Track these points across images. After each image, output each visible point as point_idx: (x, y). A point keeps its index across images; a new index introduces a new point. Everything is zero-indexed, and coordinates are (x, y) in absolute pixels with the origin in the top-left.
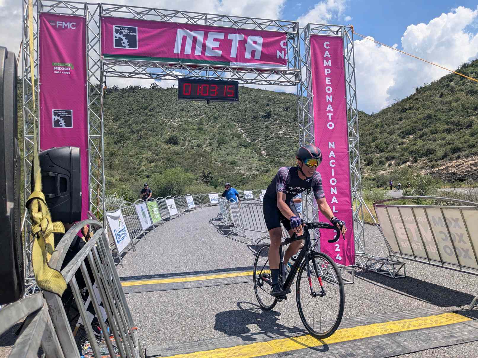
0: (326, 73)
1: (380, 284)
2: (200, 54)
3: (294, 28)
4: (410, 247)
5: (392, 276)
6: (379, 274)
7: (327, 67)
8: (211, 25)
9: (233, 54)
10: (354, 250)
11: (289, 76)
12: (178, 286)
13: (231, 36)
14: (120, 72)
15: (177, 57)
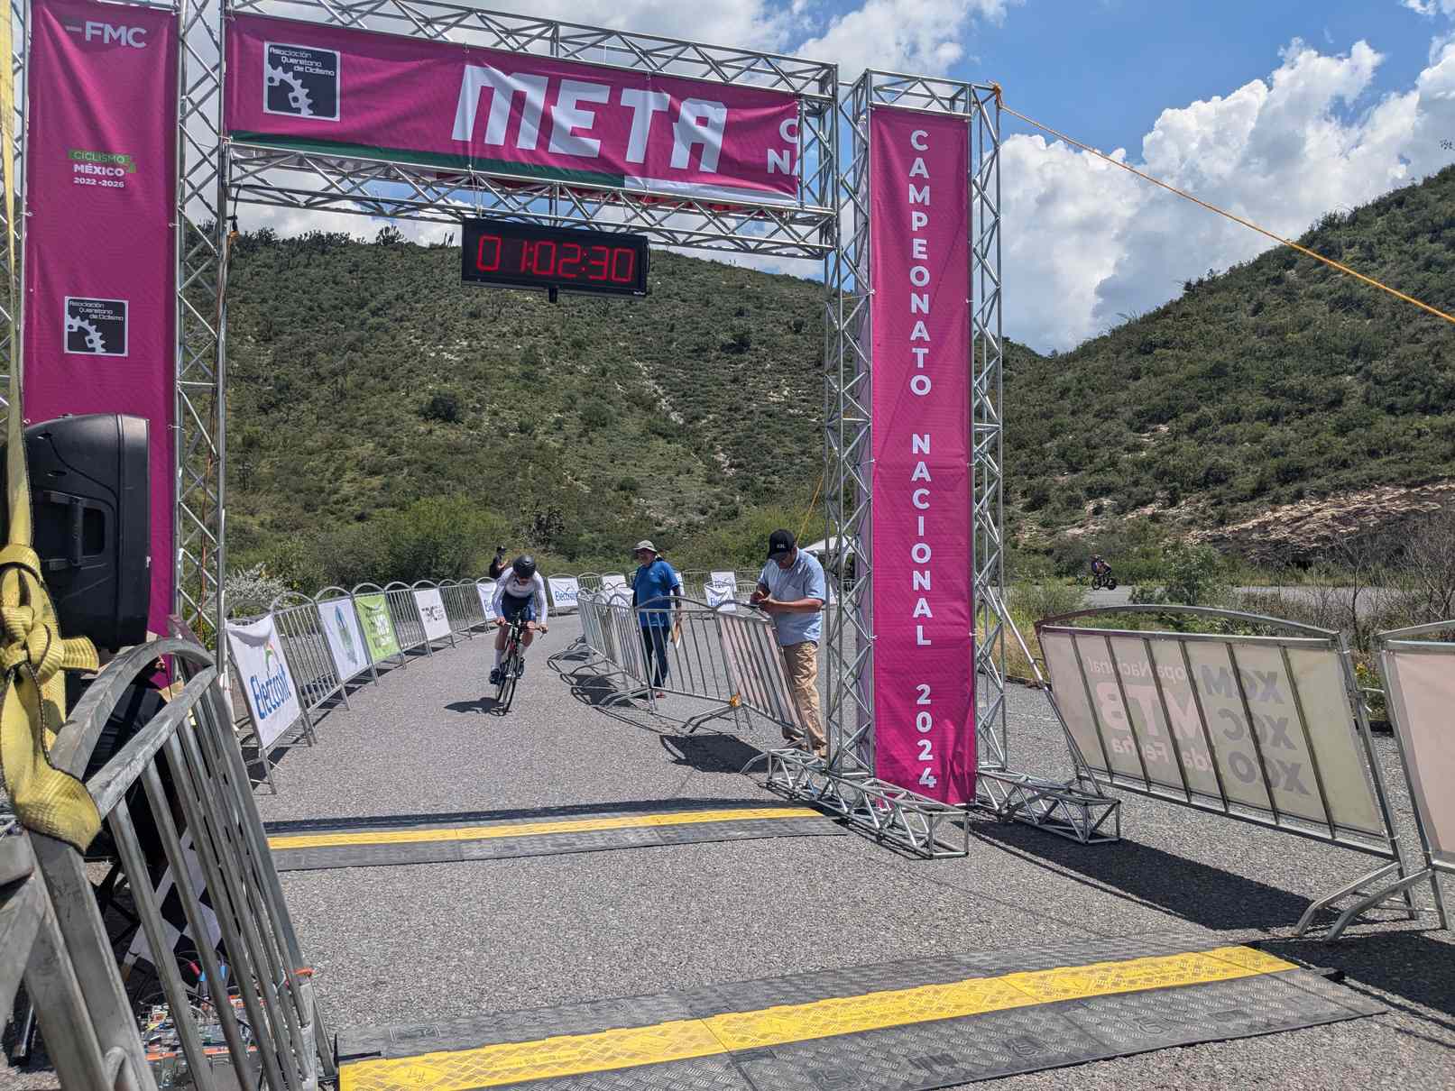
0: (915, 225)
1: (1042, 861)
2: (533, 147)
3: (823, 83)
4: (1135, 753)
5: (1081, 838)
6: (1043, 830)
7: (920, 207)
8: (572, 58)
9: (635, 153)
10: (974, 759)
11: (803, 230)
12: (442, 852)
13: (629, 97)
14: (281, 191)
15: (460, 153)
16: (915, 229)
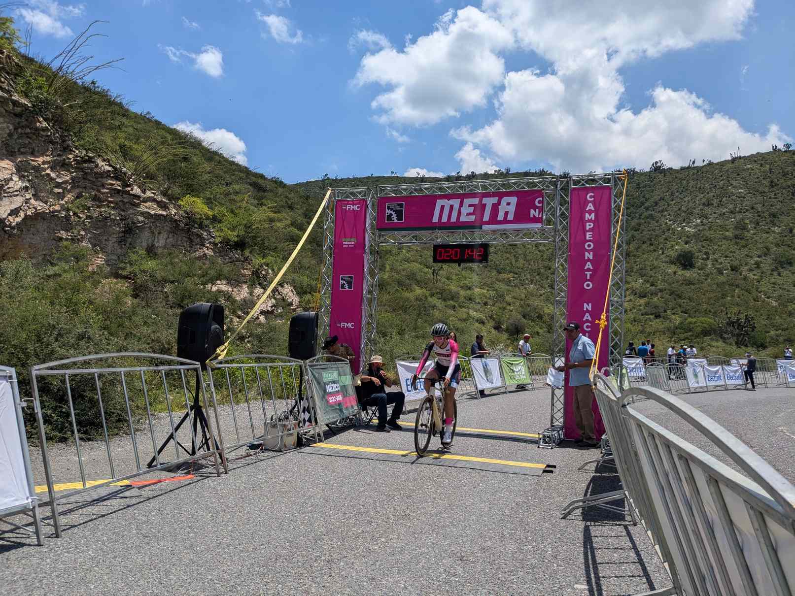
0: (588, 228)
2: (455, 221)
7: (590, 221)
9: (486, 218)
13: (485, 200)
15: (435, 225)
16: (587, 229)
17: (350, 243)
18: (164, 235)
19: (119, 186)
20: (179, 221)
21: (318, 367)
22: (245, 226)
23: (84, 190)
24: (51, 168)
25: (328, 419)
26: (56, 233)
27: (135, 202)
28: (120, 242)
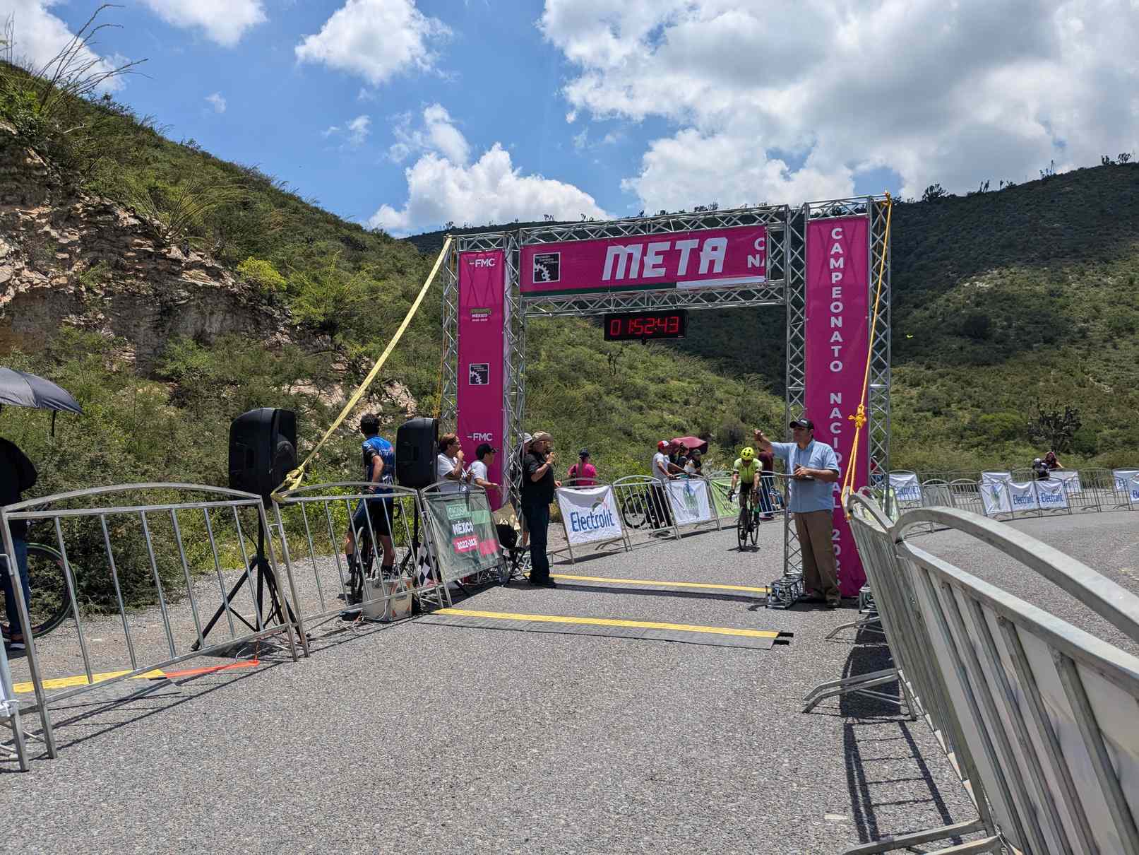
0: (834, 280)
2: (636, 277)
7: (836, 270)
9: (682, 271)
13: (680, 245)
15: (606, 285)
16: (834, 282)
17: (482, 316)
18: (218, 316)
19: (150, 247)
20: (240, 295)
21: (441, 498)
22: (334, 298)
23: (100, 255)
24: (51, 223)
25: (457, 574)
26: (62, 318)
27: (174, 270)
28: (156, 328)
